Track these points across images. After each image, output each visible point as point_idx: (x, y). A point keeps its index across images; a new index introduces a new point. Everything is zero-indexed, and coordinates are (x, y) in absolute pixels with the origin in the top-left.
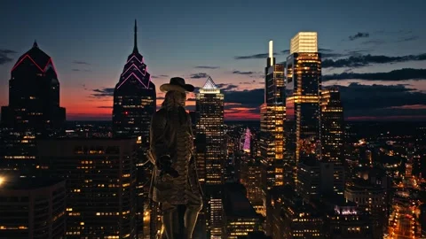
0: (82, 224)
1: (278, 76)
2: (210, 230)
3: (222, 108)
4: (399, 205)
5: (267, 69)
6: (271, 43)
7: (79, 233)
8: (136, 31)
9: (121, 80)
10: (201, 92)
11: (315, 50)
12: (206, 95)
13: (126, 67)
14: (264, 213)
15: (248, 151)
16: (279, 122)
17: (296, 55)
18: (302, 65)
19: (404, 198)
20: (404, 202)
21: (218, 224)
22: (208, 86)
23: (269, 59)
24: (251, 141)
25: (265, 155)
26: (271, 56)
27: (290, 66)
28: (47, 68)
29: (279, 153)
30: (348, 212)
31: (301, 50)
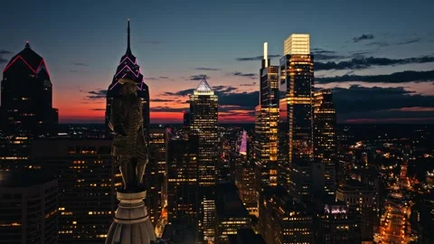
0: (75, 223)
1: (273, 77)
2: (203, 231)
3: (216, 110)
4: (392, 205)
5: (262, 71)
6: (266, 44)
7: (71, 232)
8: (129, 32)
9: (114, 81)
10: (196, 93)
11: (307, 52)
12: (200, 97)
13: (119, 68)
14: (257, 214)
15: (245, 153)
16: (273, 124)
17: (289, 57)
18: (295, 66)
19: (397, 199)
20: (396, 202)
21: (211, 225)
22: (203, 88)
23: (264, 61)
24: (248, 143)
25: (259, 157)
26: (266, 58)
27: (283, 68)
28: (39, 69)
29: (273, 155)
30: (338, 211)
31: (293, 52)
